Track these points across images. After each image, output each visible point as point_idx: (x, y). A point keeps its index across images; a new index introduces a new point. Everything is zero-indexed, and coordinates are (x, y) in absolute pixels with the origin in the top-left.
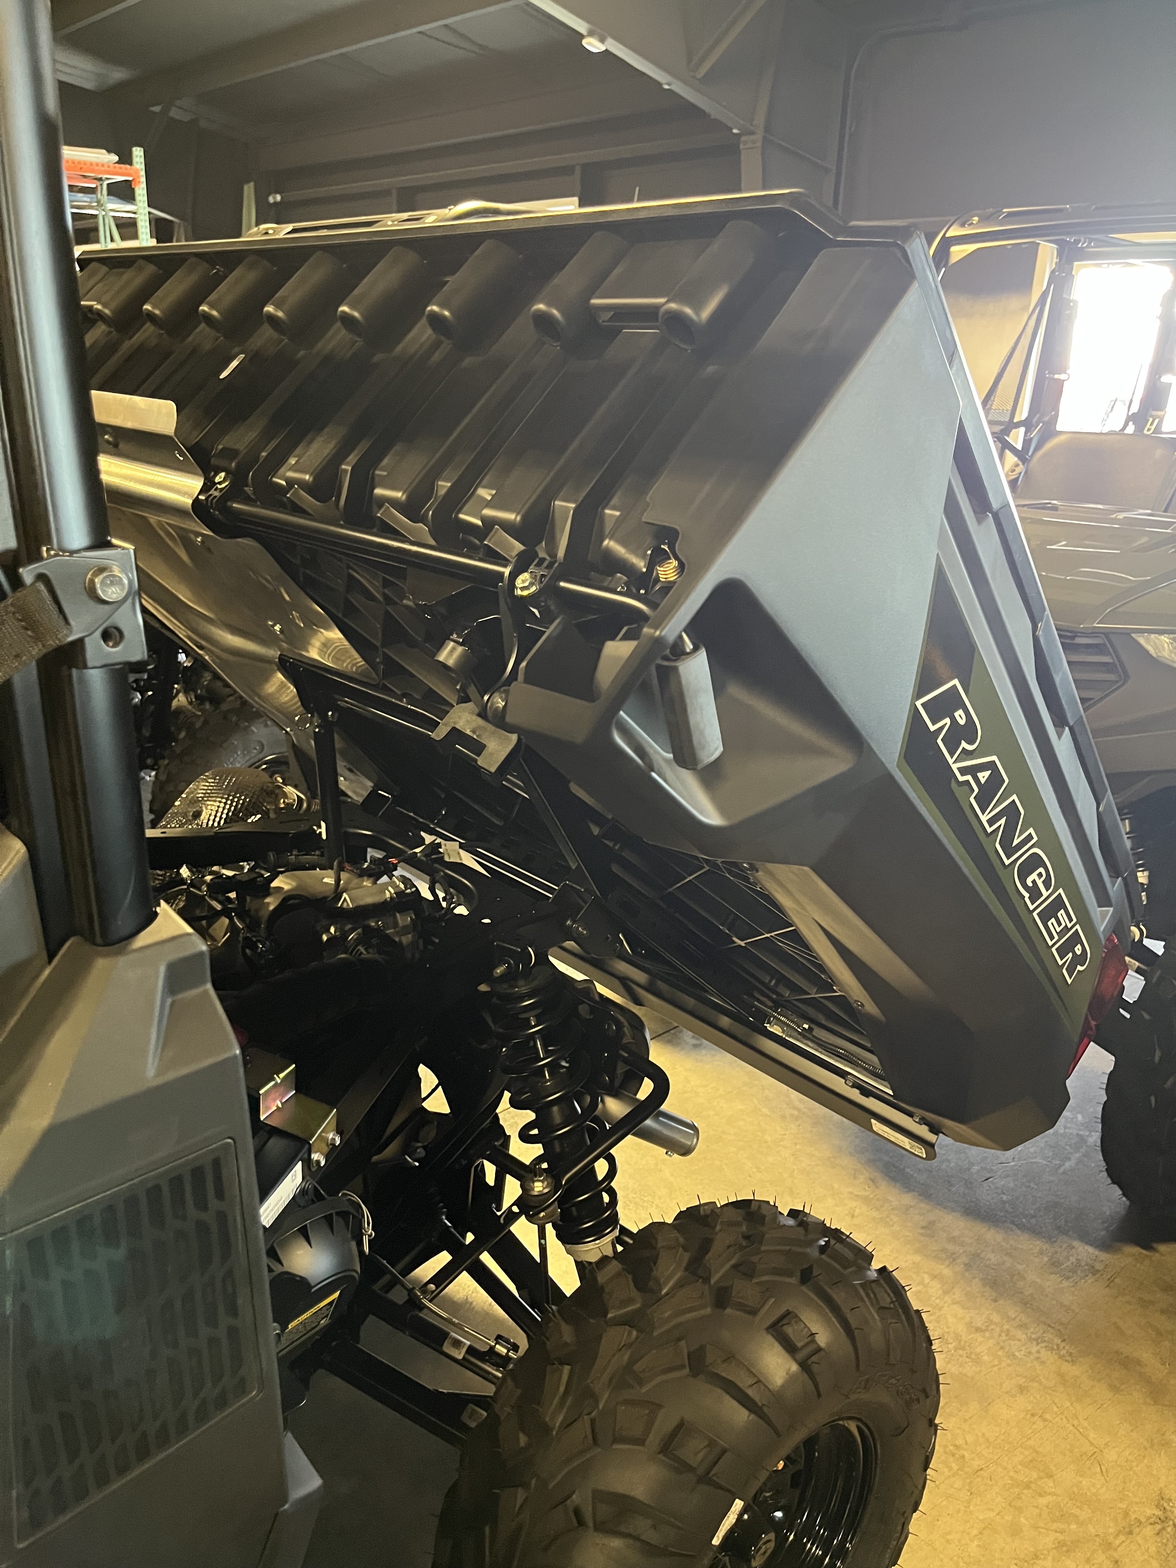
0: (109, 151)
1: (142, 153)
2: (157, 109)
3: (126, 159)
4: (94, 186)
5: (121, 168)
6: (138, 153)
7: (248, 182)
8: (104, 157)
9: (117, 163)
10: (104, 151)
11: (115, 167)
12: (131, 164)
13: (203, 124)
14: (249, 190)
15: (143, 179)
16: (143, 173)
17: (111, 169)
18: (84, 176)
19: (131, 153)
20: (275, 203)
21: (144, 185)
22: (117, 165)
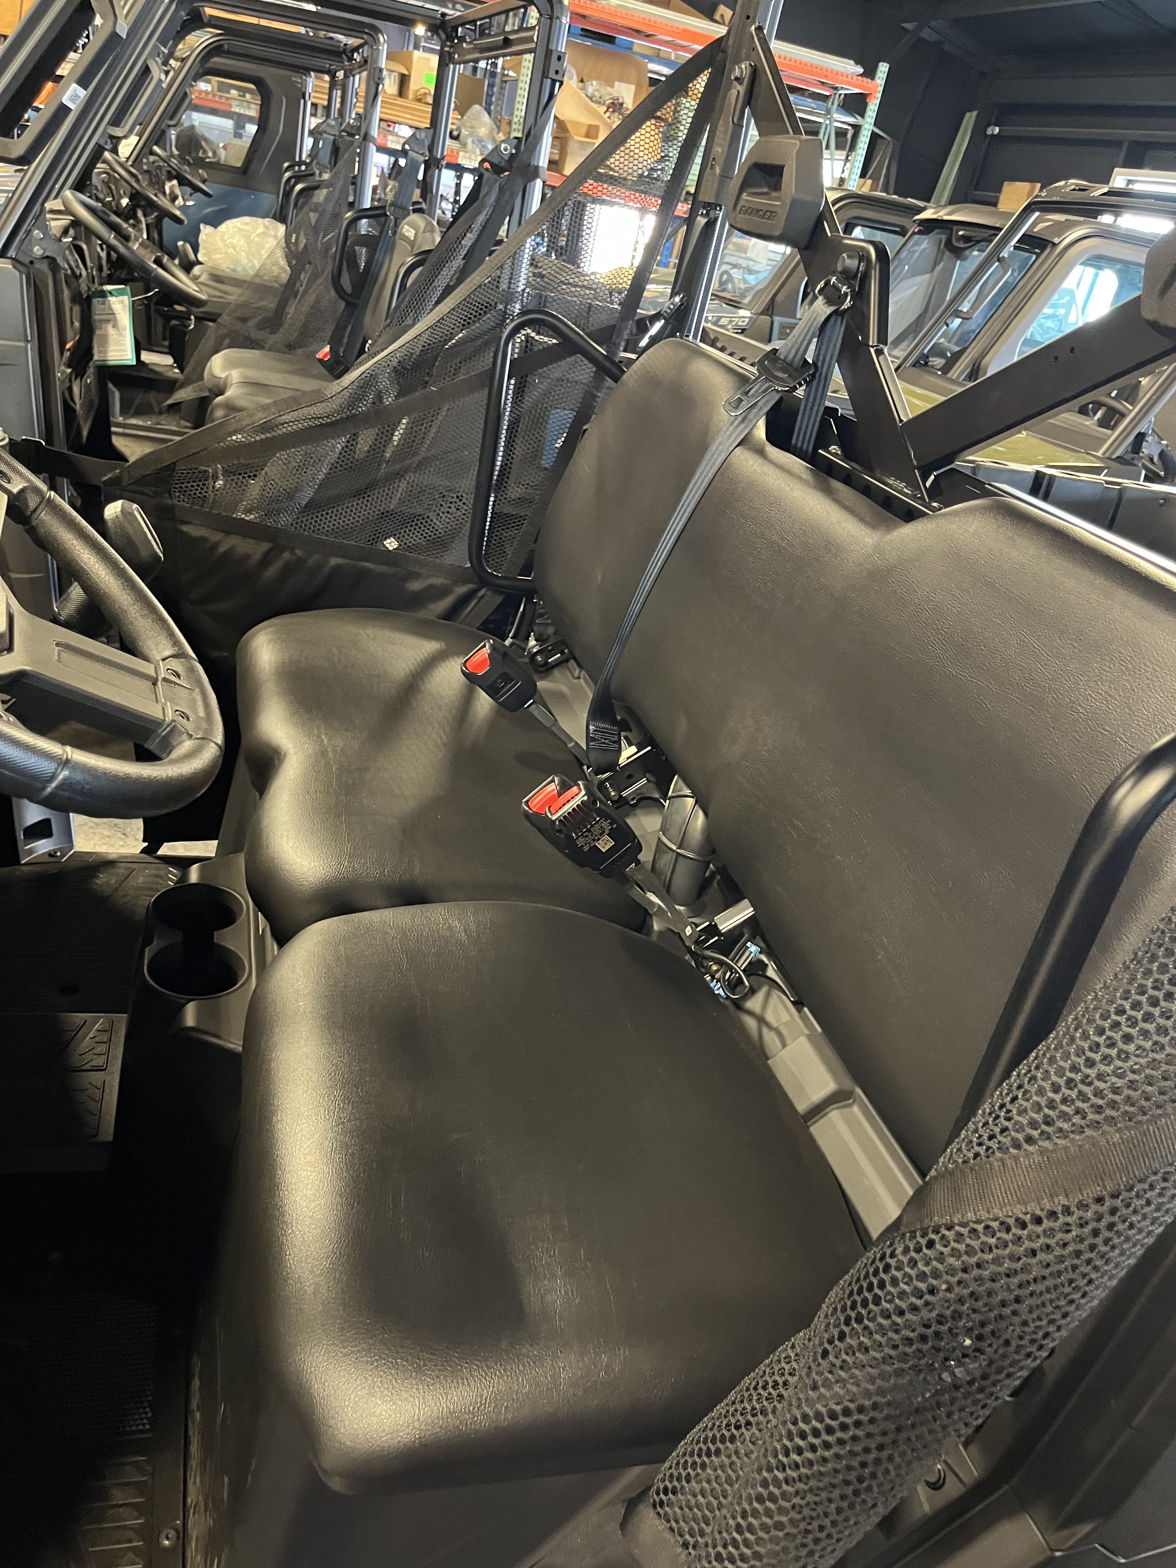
0: (857, 63)
1: (887, 70)
2: (908, 26)
3: (870, 73)
4: (828, 94)
5: (862, 81)
6: (883, 69)
7: (970, 110)
8: (850, 68)
9: (862, 75)
10: (852, 62)
11: (857, 80)
12: (873, 78)
13: (947, 47)
14: (970, 118)
15: (879, 95)
16: (881, 89)
17: (854, 81)
18: (823, 83)
19: (876, 67)
20: (993, 135)
21: (878, 102)
22: (860, 78)
